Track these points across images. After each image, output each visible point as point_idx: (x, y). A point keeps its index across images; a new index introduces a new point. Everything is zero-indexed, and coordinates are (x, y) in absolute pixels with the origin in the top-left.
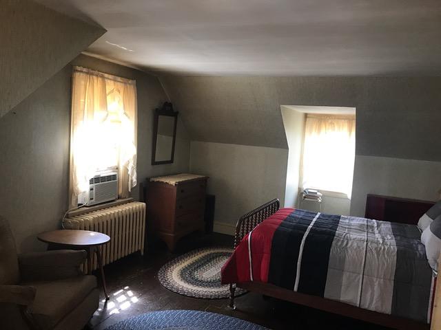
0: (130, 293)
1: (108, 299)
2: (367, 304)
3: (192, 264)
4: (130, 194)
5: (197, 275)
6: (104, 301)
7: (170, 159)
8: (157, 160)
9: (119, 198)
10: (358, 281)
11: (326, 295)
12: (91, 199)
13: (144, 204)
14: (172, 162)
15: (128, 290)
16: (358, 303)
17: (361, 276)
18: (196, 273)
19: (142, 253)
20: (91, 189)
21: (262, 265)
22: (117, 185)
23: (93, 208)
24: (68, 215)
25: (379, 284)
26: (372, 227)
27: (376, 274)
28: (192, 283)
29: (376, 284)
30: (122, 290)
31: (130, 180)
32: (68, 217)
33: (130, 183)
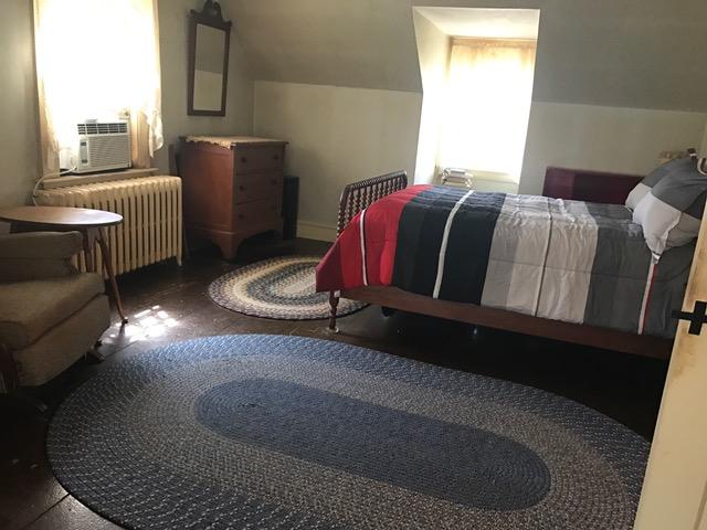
0: (163, 314)
1: (125, 322)
2: (548, 311)
3: (266, 277)
4: (153, 162)
5: (274, 290)
6: (119, 325)
7: (219, 109)
8: (196, 108)
9: (132, 167)
10: (537, 277)
11: (485, 301)
12: (84, 161)
13: (179, 179)
14: (224, 115)
15: (159, 310)
16: (534, 310)
17: (542, 268)
18: (272, 287)
19: (180, 263)
20: (83, 144)
21: (383, 257)
22: (127, 141)
23: (87, 176)
24: (42, 184)
25: (568, 278)
26: (557, 206)
27: (564, 266)
28: (268, 301)
29: (564, 279)
30: (148, 311)
31: (151, 136)
32: (42, 186)
33: (151, 141)
